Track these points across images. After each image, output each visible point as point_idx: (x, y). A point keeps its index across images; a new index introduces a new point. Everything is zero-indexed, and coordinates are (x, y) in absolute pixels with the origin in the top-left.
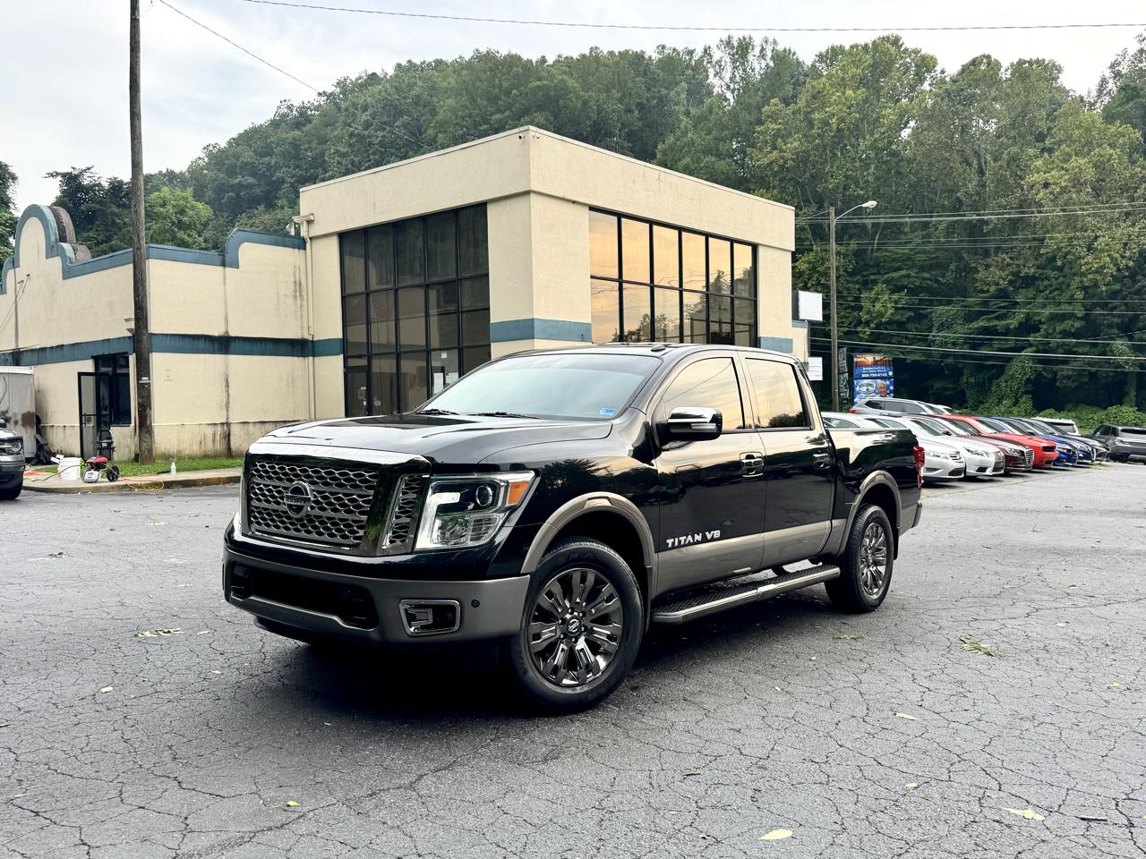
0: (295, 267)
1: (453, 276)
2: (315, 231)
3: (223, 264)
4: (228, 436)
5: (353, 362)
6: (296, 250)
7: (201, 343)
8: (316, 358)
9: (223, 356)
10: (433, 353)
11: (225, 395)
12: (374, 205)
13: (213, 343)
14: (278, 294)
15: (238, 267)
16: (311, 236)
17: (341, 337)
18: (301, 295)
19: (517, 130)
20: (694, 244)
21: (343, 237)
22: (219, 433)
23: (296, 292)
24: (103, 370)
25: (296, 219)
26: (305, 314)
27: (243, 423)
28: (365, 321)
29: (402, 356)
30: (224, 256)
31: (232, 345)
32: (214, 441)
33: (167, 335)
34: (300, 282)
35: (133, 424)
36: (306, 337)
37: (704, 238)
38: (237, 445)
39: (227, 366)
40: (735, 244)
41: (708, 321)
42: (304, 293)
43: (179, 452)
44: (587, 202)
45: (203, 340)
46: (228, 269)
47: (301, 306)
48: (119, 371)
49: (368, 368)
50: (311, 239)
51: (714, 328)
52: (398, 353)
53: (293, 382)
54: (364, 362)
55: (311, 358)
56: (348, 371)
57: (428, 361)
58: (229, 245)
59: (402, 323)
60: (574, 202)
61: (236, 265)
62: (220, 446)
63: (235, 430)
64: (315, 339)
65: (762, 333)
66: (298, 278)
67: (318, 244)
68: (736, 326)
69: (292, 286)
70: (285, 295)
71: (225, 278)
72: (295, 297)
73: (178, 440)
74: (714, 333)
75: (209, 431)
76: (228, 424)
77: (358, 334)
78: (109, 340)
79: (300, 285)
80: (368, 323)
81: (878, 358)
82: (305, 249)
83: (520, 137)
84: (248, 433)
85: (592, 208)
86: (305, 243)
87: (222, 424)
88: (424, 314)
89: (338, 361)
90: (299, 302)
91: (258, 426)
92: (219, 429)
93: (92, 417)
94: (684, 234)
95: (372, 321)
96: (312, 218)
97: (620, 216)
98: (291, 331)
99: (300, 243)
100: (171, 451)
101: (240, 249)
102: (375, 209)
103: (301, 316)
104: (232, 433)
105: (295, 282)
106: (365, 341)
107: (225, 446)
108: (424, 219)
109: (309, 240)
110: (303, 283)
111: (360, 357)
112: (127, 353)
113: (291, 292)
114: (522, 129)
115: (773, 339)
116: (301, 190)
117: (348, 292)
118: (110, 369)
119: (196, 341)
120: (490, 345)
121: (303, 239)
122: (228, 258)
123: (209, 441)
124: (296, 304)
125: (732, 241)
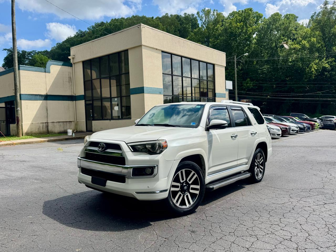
0: (69, 72)
1: (118, 74)
2: (75, 61)
3: (45, 72)
4: (47, 127)
5: (88, 102)
6: (69, 67)
7: (38, 97)
8: (76, 101)
9: (45, 101)
10: (112, 99)
11: (46, 113)
12: (93, 52)
13: (42, 97)
14: (63, 81)
15: (50, 73)
16: (74, 62)
17: (84, 94)
18: (71, 81)
19: (137, 25)
20: (195, 64)
21: (84, 63)
22: (44, 126)
23: (69, 80)
24: (8, 106)
25: (69, 57)
26: (72, 87)
27: (52, 122)
28: (91, 89)
29: (103, 100)
30: (45, 69)
31: (48, 98)
32: (43, 128)
33: (26, 94)
34: (71, 77)
35: (16, 123)
36: (73, 94)
37: (198, 62)
38: (51, 129)
39: (47, 104)
40: (208, 64)
41: (200, 88)
42: (72, 81)
43: (31, 132)
44: (161, 49)
45: (39, 96)
46: (46, 73)
47: (71, 85)
48: (13, 106)
49: (92, 104)
50: (74, 63)
51: (202, 90)
52: (102, 99)
53: (69, 109)
54: (91, 102)
55: (75, 101)
56: (86, 105)
57: (111, 102)
58: (47, 66)
59: (102, 89)
60: (156, 49)
61: (49, 72)
62: (45, 130)
63: (50, 125)
64: (76, 95)
65: (217, 92)
66: (70, 76)
67: (76, 65)
68: (208, 90)
69: (68, 78)
70: (66, 81)
71: (46, 76)
72: (69, 82)
73: (31, 128)
74: (202, 92)
75: (41, 125)
76: (48, 123)
77: (89, 94)
78: (9, 96)
79: (71, 78)
80: (92, 90)
81: (247, 100)
82: (72, 67)
83: (138, 27)
84: (54, 125)
85: (163, 52)
86: (72, 65)
87: (46, 123)
88: (109, 86)
89: (83, 102)
90: (70, 84)
91: (57, 123)
92: (44, 124)
93: (5, 121)
94: (192, 60)
95: (93, 89)
96: (74, 57)
97: (172, 54)
98: (68, 93)
99: (71, 65)
100: (29, 132)
101: (51, 67)
102: (93, 53)
103: (71, 88)
104: (49, 126)
105: (69, 77)
106: (91, 96)
107: (47, 130)
108: (108, 56)
109: (73, 64)
110: (72, 78)
111: (90, 100)
112: (14, 100)
113: (68, 80)
114: (139, 25)
115: (220, 93)
116: (71, 48)
117: (86, 80)
118: (10, 106)
119: (36, 96)
120: (130, 96)
121: (71, 63)
122: (47, 69)
123: (41, 128)
124: (69, 84)
125: (207, 63)
